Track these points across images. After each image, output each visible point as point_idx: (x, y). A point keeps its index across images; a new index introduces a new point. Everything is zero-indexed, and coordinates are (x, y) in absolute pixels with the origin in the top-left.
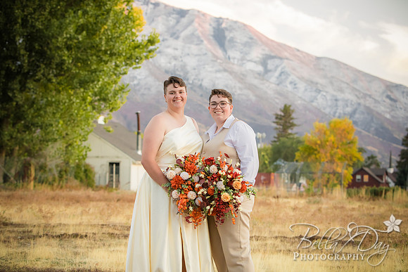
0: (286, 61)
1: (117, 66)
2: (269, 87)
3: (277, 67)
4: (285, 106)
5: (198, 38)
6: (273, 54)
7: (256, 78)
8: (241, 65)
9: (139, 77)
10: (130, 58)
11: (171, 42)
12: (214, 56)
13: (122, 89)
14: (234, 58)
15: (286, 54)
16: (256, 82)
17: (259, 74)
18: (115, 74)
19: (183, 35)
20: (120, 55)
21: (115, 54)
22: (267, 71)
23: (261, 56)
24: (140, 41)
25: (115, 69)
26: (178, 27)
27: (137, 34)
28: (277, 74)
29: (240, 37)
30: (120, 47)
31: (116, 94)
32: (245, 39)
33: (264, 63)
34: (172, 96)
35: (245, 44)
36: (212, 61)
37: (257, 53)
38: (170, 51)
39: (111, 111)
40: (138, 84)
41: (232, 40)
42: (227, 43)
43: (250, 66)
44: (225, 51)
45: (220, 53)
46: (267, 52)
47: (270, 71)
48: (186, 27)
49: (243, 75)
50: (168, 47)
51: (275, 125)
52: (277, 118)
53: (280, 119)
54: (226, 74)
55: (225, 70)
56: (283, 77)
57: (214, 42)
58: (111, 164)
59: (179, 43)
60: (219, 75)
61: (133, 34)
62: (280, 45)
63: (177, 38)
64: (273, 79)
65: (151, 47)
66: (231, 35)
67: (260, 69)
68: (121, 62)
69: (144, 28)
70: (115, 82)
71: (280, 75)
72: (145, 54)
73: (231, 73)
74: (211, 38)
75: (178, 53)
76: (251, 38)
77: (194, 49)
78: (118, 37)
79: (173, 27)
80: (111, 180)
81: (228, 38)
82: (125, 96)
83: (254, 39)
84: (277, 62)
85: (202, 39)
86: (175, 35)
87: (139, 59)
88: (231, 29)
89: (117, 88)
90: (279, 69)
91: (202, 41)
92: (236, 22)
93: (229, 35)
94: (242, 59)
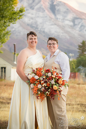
0: (83, 20)
1: (5, 22)
2: (76, 32)
3: (79, 23)
4: (83, 41)
5: (43, 9)
6: (78, 17)
7: (69, 28)
8: (63, 22)
9: (15, 27)
10: (11, 19)
11: (31, 11)
12: (50, 17)
13: (7, 33)
14: (59, 19)
15: (84, 17)
16: (69, 30)
17: (71, 26)
18: (4, 26)
19: (36, 7)
20: (6, 17)
21: (4, 17)
22: (75, 25)
23: (72, 18)
24: (16, 11)
25: (4, 24)
26: (34, 4)
27: (14, 7)
28: (79, 26)
29: (62, 9)
30: (7, 13)
31: (4, 35)
32: (65, 10)
33: (73, 21)
34: (31, 41)
35: (65, 12)
36: (49, 20)
37: (70, 16)
38: (30, 15)
39: (2, 43)
40: (15, 31)
41: (59, 10)
42: (56, 12)
43: (67, 22)
44: (55, 15)
45: (53, 16)
46: (75, 16)
47: (76, 25)
48: (37, 4)
49: (64, 27)
50: (29, 13)
51: (78, 50)
52: (79, 47)
53: (81, 47)
54: (56, 26)
55: (55, 24)
56: (82, 28)
57: (50, 11)
58: (2, 68)
59: (34, 12)
60: (52, 27)
61: (13, 7)
62: (81, 13)
63: (33, 9)
64: (78, 29)
65: (21, 14)
66: (58, 8)
67: (72, 24)
68: (7, 20)
69: (17, 4)
70: (4, 30)
71: (81, 27)
72: (18, 17)
73: (58, 26)
74: (49, 9)
75: (33, 16)
76: (68, 9)
77: (41, 14)
78: (6, 9)
79: (31, 4)
80: (2, 75)
81: (57, 9)
82: (9, 36)
83: (69, 10)
84: (79, 20)
85: (45, 9)
86: (32, 8)
87: (15, 19)
88: (58, 5)
89: (5, 33)
90: (80, 24)
91: (45, 11)
92: (60, 2)
93: (57, 8)
94: (63, 19)
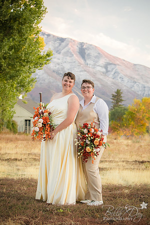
1: (30, 68)
3: (113, 69)
6: (111, 62)
8: (94, 68)
11: (56, 55)
12: (79, 63)
14: (90, 64)
15: (118, 62)
16: (101, 77)
17: (103, 73)
18: (29, 72)
19: (63, 51)
20: (32, 62)
21: (29, 62)
22: (107, 71)
23: (104, 63)
24: (42, 55)
26: (60, 48)
28: (113, 73)
29: (93, 53)
30: (32, 58)
31: (29, 83)
32: (96, 54)
33: (106, 67)
35: (96, 57)
39: (26, 92)
41: (89, 55)
42: (86, 56)
43: (99, 68)
44: (85, 60)
45: (82, 61)
46: (107, 61)
47: (109, 71)
48: (64, 48)
49: (95, 73)
50: (55, 58)
51: (112, 100)
52: (113, 96)
56: (116, 75)
57: (79, 55)
58: (26, 121)
59: (60, 56)
60: (82, 73)
61: (39, 51)
62: (114, 57)
65: (48, 58)
68: (32, 66)
72: (45, 62)
75: (60, 61)
76: (99, 54)
78: (31, 53)
82: (34, 84)
84: (113, 66)
85: (73, 54)
86: (58, 52)
87: (41, 64)
88: (88, 49)
89: (30, 80)
92: (91, 45)
93: (87, 52)
94: (94, 65)
